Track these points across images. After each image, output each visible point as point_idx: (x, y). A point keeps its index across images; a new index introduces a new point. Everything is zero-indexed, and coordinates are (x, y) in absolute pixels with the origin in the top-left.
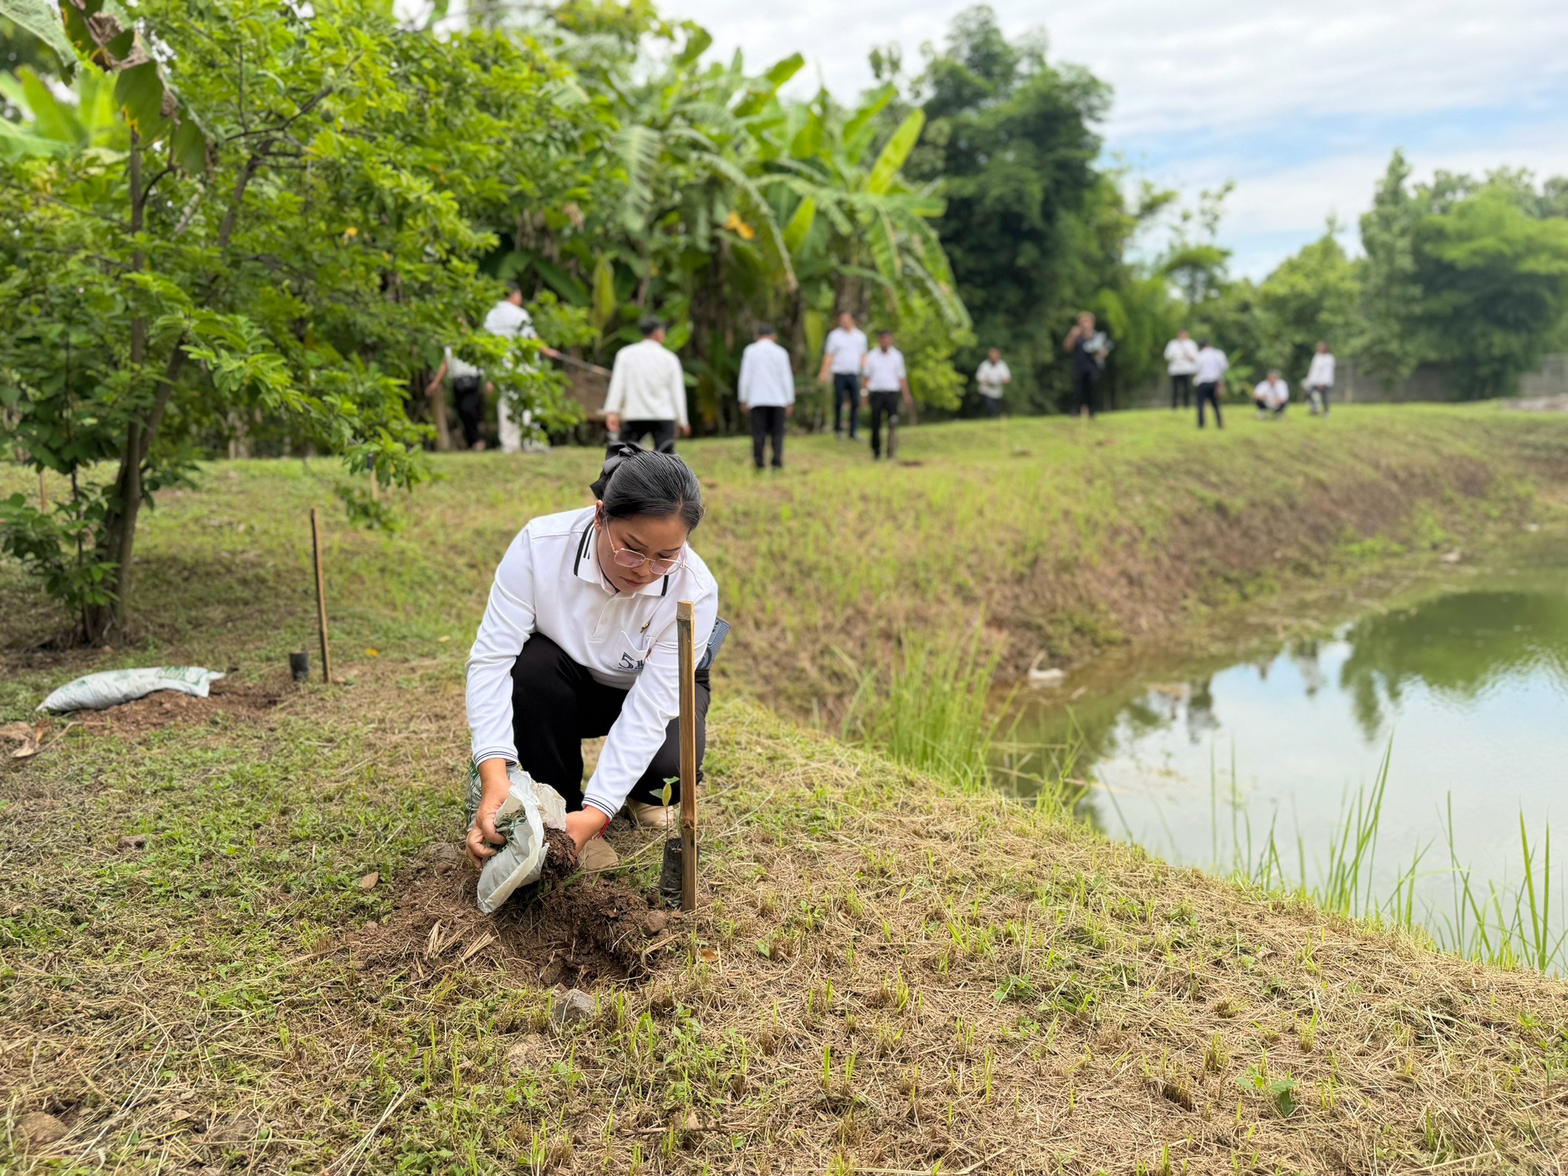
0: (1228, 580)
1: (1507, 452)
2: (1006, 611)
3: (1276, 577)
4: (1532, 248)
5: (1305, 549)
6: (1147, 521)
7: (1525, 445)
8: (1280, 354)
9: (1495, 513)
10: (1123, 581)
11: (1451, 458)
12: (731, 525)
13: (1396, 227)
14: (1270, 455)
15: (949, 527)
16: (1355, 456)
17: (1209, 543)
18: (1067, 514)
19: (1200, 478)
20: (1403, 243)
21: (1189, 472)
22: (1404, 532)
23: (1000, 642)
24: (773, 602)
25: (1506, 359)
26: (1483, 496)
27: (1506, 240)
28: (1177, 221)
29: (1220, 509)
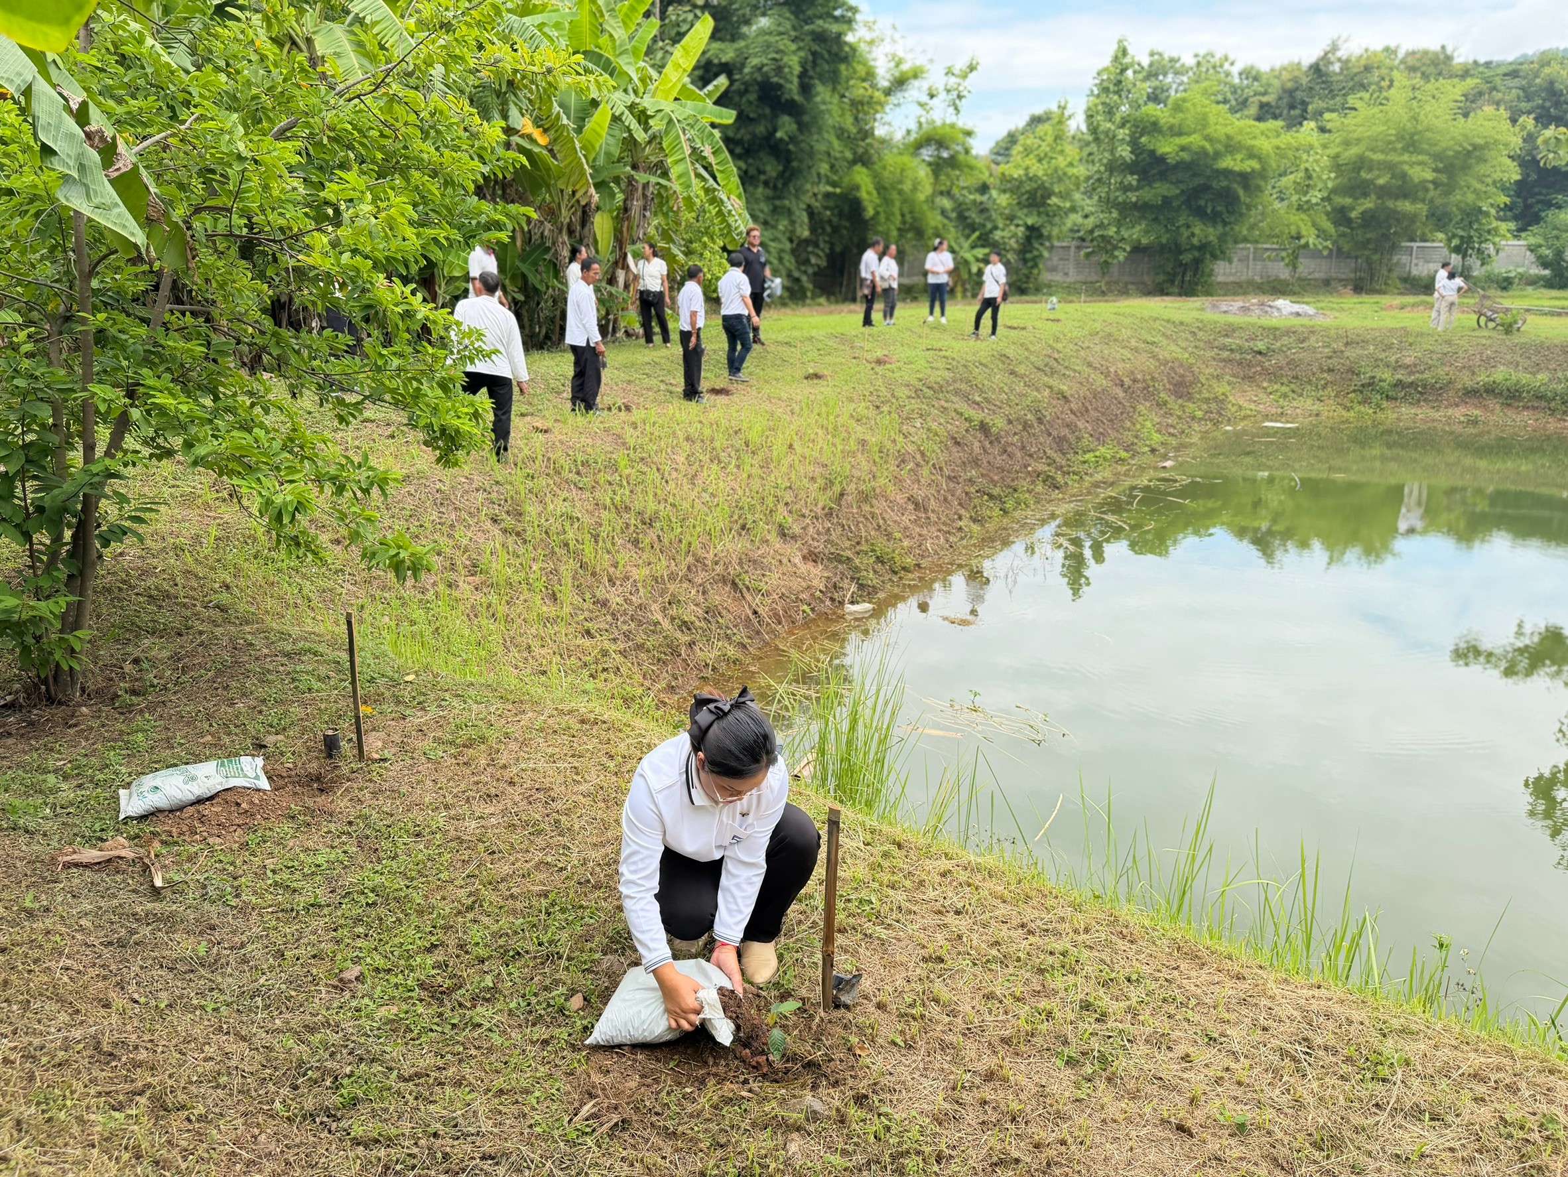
0: (991, 497)
1: (1209, 354)
2: (819, 546)
3: (1029, 491)
4: (1231, 147)
5: (1052, 462)
6: (928, 446)
7: (1223, 348)
8: (1014, 235)
9: (1199, 414)
10: (911, 507)
11: (1165, 363)
12: (573, 477)
13: (1118, 118)
14: (1021, 369)
15: (765, 465)
16: (1090, 365)
17: (976, 462)
18: (863, 443)
19: (967, 398)
20: (1123, 133)
21: (957, 392)
22: (1128, 437)
23: (817, 575)
24: (623, 557)
25: (1203, 247)
26: (1190, 398)
27: (1208, 138)
28: (925, 98)
29: (984, 428)
